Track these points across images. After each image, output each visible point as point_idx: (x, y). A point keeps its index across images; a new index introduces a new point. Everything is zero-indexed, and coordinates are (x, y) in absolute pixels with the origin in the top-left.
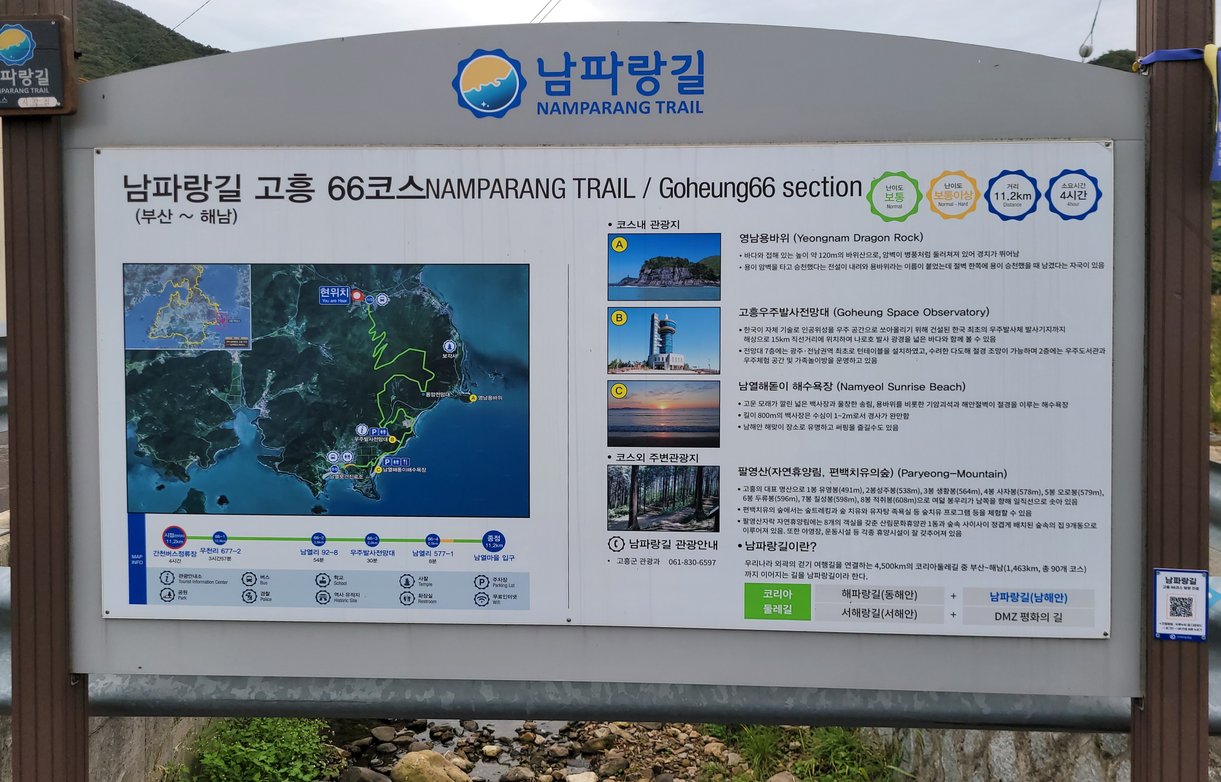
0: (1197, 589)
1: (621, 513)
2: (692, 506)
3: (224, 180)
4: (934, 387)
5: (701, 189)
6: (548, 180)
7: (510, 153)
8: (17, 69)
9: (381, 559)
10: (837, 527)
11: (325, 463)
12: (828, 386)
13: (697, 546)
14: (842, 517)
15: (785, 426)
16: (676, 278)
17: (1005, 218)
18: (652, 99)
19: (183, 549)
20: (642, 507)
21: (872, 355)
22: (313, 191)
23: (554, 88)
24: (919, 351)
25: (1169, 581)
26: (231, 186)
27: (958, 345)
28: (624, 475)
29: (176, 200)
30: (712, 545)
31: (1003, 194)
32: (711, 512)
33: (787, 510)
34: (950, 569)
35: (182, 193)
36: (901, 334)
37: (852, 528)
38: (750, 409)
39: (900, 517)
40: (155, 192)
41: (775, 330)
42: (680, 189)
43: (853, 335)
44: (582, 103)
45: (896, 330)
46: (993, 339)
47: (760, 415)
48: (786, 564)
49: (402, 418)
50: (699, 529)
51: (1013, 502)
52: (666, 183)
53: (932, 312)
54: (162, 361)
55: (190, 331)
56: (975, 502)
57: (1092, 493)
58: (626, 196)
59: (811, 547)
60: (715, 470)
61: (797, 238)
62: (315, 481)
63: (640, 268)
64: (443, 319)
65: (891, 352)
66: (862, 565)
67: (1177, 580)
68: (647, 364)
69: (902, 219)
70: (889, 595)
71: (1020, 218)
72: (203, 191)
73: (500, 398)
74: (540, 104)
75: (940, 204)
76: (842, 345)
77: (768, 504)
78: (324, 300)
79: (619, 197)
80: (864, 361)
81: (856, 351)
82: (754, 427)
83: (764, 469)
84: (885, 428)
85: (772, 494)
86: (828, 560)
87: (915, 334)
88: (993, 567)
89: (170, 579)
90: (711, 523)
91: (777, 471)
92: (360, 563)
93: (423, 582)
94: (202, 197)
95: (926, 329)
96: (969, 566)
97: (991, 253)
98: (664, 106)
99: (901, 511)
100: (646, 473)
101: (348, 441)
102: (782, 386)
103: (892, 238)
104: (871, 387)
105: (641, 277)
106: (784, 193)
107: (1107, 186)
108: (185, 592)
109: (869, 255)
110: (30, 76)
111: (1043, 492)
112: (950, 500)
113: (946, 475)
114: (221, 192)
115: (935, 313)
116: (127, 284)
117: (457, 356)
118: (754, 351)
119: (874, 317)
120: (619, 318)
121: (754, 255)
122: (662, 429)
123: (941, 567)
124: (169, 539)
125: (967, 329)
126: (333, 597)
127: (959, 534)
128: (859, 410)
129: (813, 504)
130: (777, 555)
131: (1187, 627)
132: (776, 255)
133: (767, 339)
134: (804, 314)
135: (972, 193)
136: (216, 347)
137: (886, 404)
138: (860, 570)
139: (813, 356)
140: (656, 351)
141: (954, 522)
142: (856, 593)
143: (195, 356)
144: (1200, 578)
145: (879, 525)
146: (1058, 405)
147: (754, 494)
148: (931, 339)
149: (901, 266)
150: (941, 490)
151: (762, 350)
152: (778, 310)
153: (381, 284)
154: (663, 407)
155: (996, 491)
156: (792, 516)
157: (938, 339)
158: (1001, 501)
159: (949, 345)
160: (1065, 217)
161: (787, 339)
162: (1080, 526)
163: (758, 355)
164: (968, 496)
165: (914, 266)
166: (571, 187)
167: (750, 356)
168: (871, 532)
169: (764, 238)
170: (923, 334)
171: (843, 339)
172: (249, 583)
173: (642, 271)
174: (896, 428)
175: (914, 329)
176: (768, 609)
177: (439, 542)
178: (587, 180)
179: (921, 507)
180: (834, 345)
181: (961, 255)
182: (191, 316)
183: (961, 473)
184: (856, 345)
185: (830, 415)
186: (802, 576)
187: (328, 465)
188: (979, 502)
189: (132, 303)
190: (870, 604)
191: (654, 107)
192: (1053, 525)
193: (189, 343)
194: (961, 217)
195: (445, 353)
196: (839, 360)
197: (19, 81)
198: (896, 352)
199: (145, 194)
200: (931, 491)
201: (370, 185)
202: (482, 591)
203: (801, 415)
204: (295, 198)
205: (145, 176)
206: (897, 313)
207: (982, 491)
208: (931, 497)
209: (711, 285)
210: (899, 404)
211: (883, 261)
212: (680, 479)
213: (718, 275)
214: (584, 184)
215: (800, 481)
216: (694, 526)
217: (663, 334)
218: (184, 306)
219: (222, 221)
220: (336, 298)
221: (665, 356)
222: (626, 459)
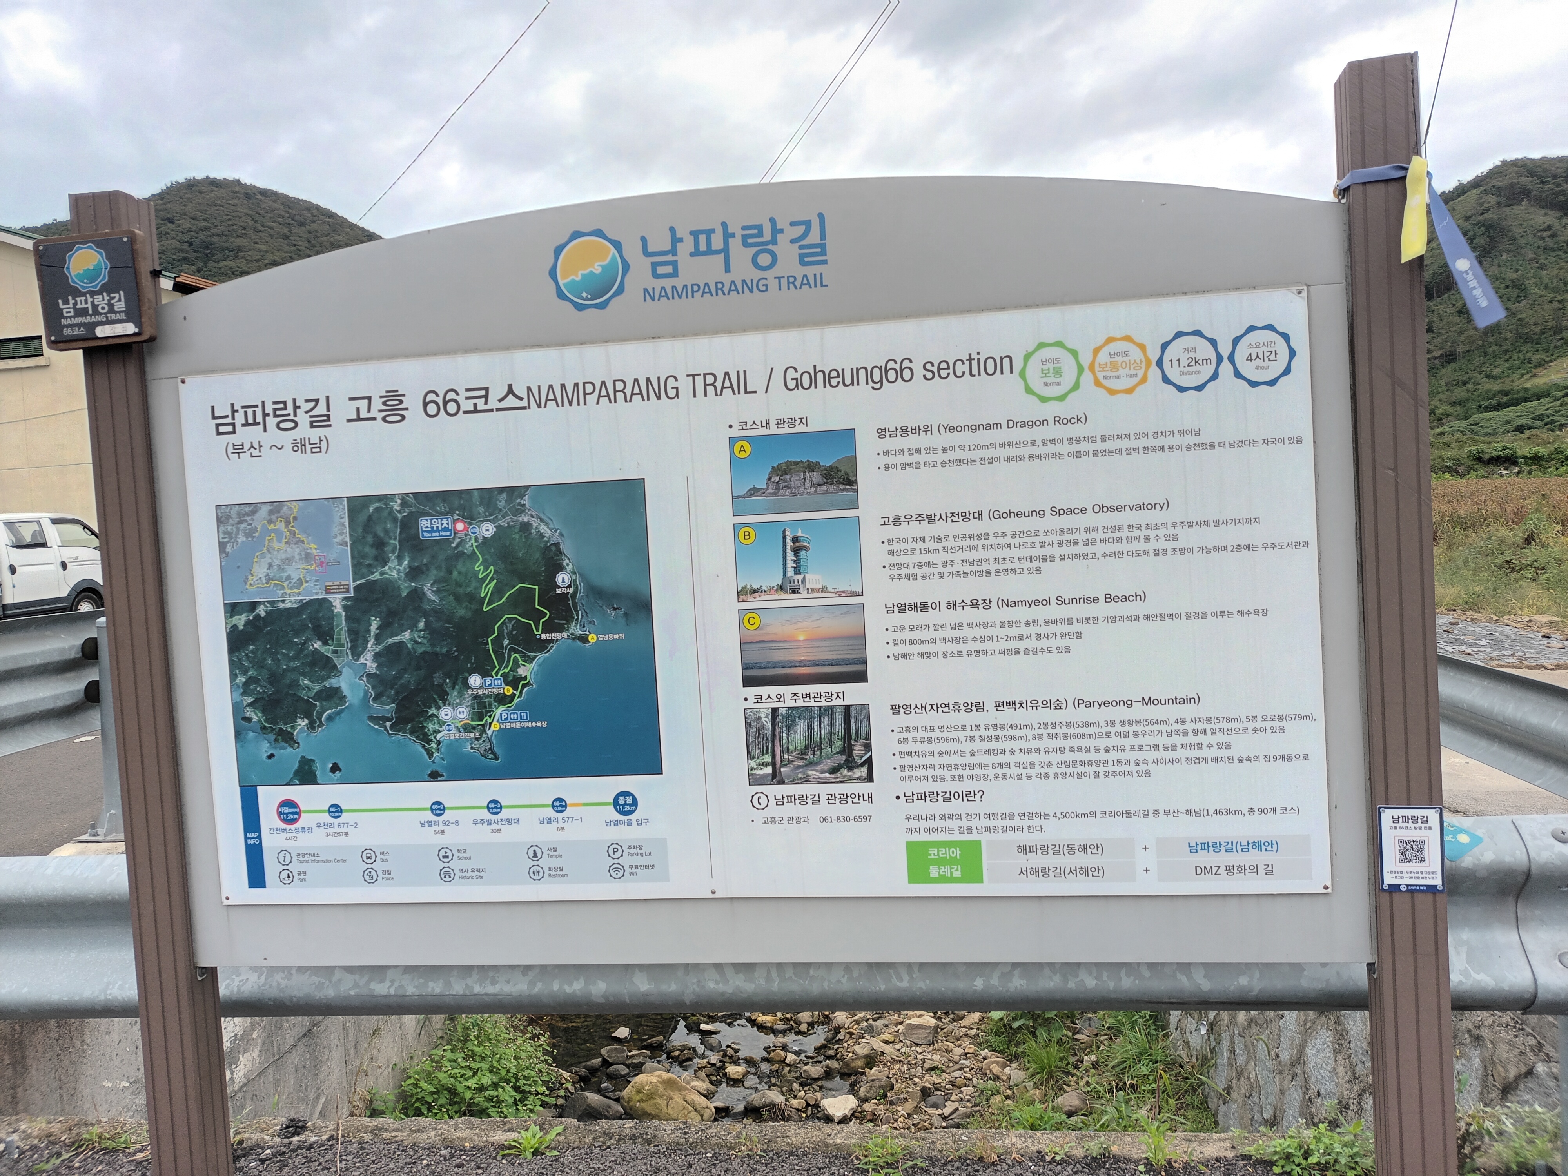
0: (1430, 828)
1: (763, 764)
2: (841, 752)
3: (313, 404)
4: (1109, 598)
5: (830, 378)
6: (659, 378)
7: (615, 349)
8: (93, 294)
9: (505, 828)
10: (1006, 771)
11: (439, 720)
12: (987, 604)
13: (849, 799)
14: (1012, 760)
15: (940, 654)
16: (808, 485)
17: (1181, 389)
18: (770, 274)
19: (298, 825)
20: (786, 756)
21: (1035, 564)
22: (406, 409)
23: (661, 270)
24: (1090, 556)
25: (1396, 820)
26: (321, 409)
27: (1135, 546)
28: (763, 719)
29: (265, 430)
30: (866, 798)
31: (1179, 360)
32: (863, 759)
33: (949, 753)
34: (1139, 816)
35: (271, 421)
36: (1068, 537)
37: (1024, 772)
38: (899, 636)
39: (1078, 756)
40: (244, 422)
41: (923, 539)
42: (806, 378)
43: (1012, 541)
44: (692, 285)
45: (1062, 532)
46: (1175, 538)
47: (911, 642)
48: (951, 817)
49: (516, 665)
50: (851, 779)
51: (1209, 732)
52: (791, 374)
53: (1102, 508)
54: (263, 614)
55: (289, 578)
56: (1165, 734)
57: (1302, 717)
58: (746, 392)
59: (978, 796)
60: (865, 708)
61: (942, 429)
62: (429, 741)
63: (767, 476)
64: (553, 548)
65: (1057, 559)
66: (1038, 815)
67: (1405, 819)
68: (781, 588)
69: (1061, 398)
70: (1071, 849)
71: (1200, 388)
72: (292, 417)
73: (622, 636)
74: (646, 290)
75: (1105, 378)
76: (999, 554)
77: (927, 747)
78: (425, 534)
79: (739, 393)
80: (1026, 572)
81: (1016, 559)
82: (905, 656)
83: (919, 706)
84: (1055, 651)
85: (930, 735)
86: (998, 811)
87: (1085, 536)
88: (1190, 812)
89: (288, 860)
90: (863, 772)
91: (935, 707)
92: (484, 834)
93: (552, 853)
94: (292, 425)
95: (1096, 530)
96: (1162, 812)
97: (1168, 433)
98: (784, 282)
99: (1080, 749)
100: (788, 717)
101: (461, 695)
102: (934, 606)
103: (1051, 422)
104: (1036, 603)
105: (768, 487)
106: (924, 376)
107: (1300, 342)
108: (304, 873)
109: (1025, 444)
110: (106, 301)
111: (1244, 719)
112: (1136, 734)
113: (1129, 704)
114: (311, 417)
115: (1105, 509)
116: (222, 528)
117: (571, 590)
118: (899, 566)
119: (1035, 518)
120: (747, 535)
121: (893, 452)
122: (802, 664)
123: (1129, 814)
124: (284, 813)
125: (1144, 527)
126: (458, 874)
127: (1148, 774)
128: (1023, 630)
129: (977, 745)
130: (940, 807)
131: (1420, 875)
132: (919, 451)
133: (913, 551)
135: (1141, 362)
136: (317, 594)
137: (1055, 622)
138: (1036, 822)
139: (968, 569)
140: (790, 572)
141: (1141, 759)
142: (1033, 849)
143: (295, 606)
144: (1433, 816)
145: (1054, 766)
146: (1256, 612)
147: (910, 736)
148: (1103, 541)
149: (1063, 455)
150: (1124, 721)
151: (908, 565)
152: (925, 516)
153: (484, 512)
154: (801, 638)
155: (1188, 720)
156: (954, 759)
157: (1111, 540)
158: (1195, 732)
159: (1124, 547)
160: (1253, 384)
161: (937, 550)
162: (1289, 758)
163: (904, 571)
164: (1156, 727)
165: (1078, 455)
166: (685, 385)
167: (896, 572)
168: (1047, 775)
169: (905, 431)
170: (1093, 535)
171: (1001, 546)
172: (369, 861)
173: (769, 479)
174: (1068, 650)
175: (1082, 530)
176: (934, 872)
177: (566, 806)
178: (702, 376)
179: (1103, 743)
180: (991, 554)
181: (1132, 437)
182: (289, 561)
183: (1147, 700)
184: (1016, 553)
185: (991, 638)
186: (970, 830)
187: (441, 723)
188: (1169, 734)
189: (227, 550)
190: (1050, 861)
191: (773, 284)
192: (1257, 758)
193: (289, 591)
194: (1130, 391)
195: (559, 587)
196: (997, 572)
197: (95, 307)
198: (1062, 558)
199: (233, 425)
200: (1113, 723)
201: (467, 398)
202: (616, 861)
203: (957, 640)
204: (388, 419)
205: (232, 405)
206: (1062, 512)
207: (1172, 721)
208: (1113, 730)
209: (847, 490)
210: (1070, 621)
211: (1042, 450)
212: (826, 721)
213: (854, 479)
214: (699, 380)
215: (961, 718)
216: (845, 776)
217: (796, 551)
218: (281, 550)
219: (314, 450)
220: (438, 530)
221: (800, 577)
222: (763, 700)
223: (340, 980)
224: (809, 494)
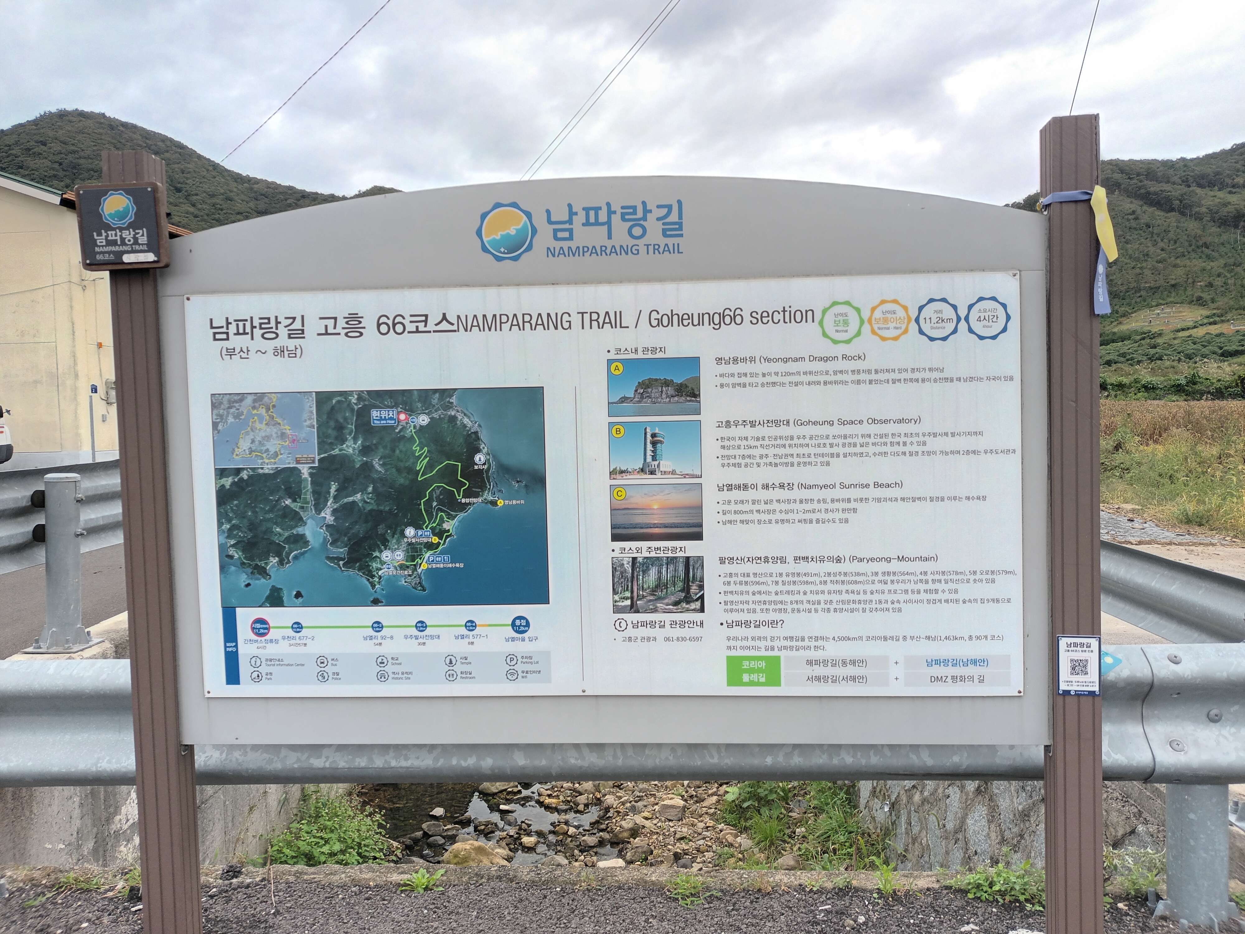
0: (1092, 651)
1: (624, 598)
2: (682, 591)
3: (291, 320)
4: (877, 485)
5: (682, 319)
6: (557, 314)
7: (525, 291)
8: (121, 229)
9: (429, 642)
10: (800, 606)
11: (381, 561)
12: (790, 486)
13: (687, 625)
14: (805, 598)
15: (756, 521)
16: (664, 396)
17: (932, 339)
18: (641, 242)
19: (268, 638)
20: (641, 593)
21: (826, 459)
22: (364, 328)
23: (560, 235)
24: (864, 455)
25: (1069, 645)
26: (297, 325)
27: (896, 448)
28: (626, 566)
29: (252, 339)
30: (699, 624)
31: (930, 318)
32: (698, 596)
33: (760, 593)
34: (893, 640)
35: (258, 332)
36: (849, 440)
37: (813, 607)
38: (727, 507)
39: (852, 597)
40: (236, 332)
41: (746, 439)
42: (665, 319)
43: (810, 442)
44: (583, 247)
45: (845, 437)
46: (924, 444)
47: (735, 512)
48: (759, 638)
49: (442, 521)
50: (688, 610)
51: (943, 582)
52: (654, 315)
53: (874, 421)
54: (245, 477)
55: (267, 451)
56: (912, 582)
57: (1007, 572)
58: (621, 327)
59: (779, 624)
60: (700, 559)
61: (762, 360)
62: (373, 576)
63: (634, 389)
64: (473, 436)
65: (841, 456)
66: (822, 638)
67: (1076, 645)
68: (642, 470)
69: (848, 342)
70: (844, 663)
71: (944, 339)
72: (274, 330)
73: (523, 502)
74: (548, 248)
75: (879, 328)
76: (801, 451)
77: (744, 588)
78: (375, 422)
79: (616, 327)
80: (819, 464)
81: (812, 455)
82: (730, 522)
83: (739, 558)
84: (838, 521)
85: (747, 579)
86: (794, 635)
87: (861, 440)
88: (928, 638)
89: (258, 663)
90: (698, 605)
91: (751, 559)
92: (412, 646)
93: (464, 661)
94: (274, 335)
95: (869, 436)
96: (909, 637)
97: (921, 370)
98: (651, 248)
99: (853, 592)
100: (643, 564)
101: (398, 542)
102: (753, 487)
103: (840, 358)
104: (826, 486)
105: (635, 396)
106: (751, 321)
107: (1014, 310)
108: (271, 673)
109: (821, 373)
110: (132, 236)
111: (967, 573)
112: (892, 582)
113: (889, 560)
114: (289, 330)
116: (215, 411)
117: (486, 467)
118: (728, 457)
119: (826, 426)
120: (618, 431)
121: (727, 375)
122: (656, 526)
123: (885, 639)
124: (257, 628)
125: (903, 435)
126: (391, 675)
127: (900, 610)
128: (815, 506)
129: (780, 587)
130: (752, 632)
131: (1084, 684)
132: (745, 375)
133: (739, 447)
134: (769, 425)
135: (904, 318)
137: (838, 500)
138: (820, 643)
139: (778, 461)
140: (649, 459)
141: (895, 600)
142: (817, 662)
143: (272, 472)
144: (1094, 642)
145: (834, 604)
146: (978, 498)
147: (732, 580)
148: (874, 444)
149: (848, 382)
150: (885, 572)
151: (735, 457)
152: (748, 422)
153: (422, 407)
154: (656, 507)
155: (929, 573)
156: (763, 597)
157: (879, 444)
158: (934, 581)
159: (888, 449)
160: (981, 338)
161: (756, 447)
162: (998, 601)
163: (732, 461)
164: (906, 577)
165: (859, 382)
166: (576, 320)
167: (726, 462)
168: (829, 610)
169: (735, 360)
170: (867, 440)
171: (801, 445)
172: (322, 665)
173: (636, 391)
174: (847, 521)
175: (860, 436)
176: (746, 678)
177: (475, 626)
178: (589, 313)
179: (869, 587)
180: (795, 451)
181: (897, 371)
182: (268, 438)
183: (901, 558)
184: (812, 450)
185: (792, 511)
186: (773, 649)
187: (383, 563)
188: (916, 583)
190: (829, 671)
191: (643, 249)
192: (975, 601)
193: (267, 461)
194: (896, 339)
195: (477, 464)
196: (799, 464)
197: (123, 240)
198: (845, 456)
199: (227, 333)
200: (877, 574)
201: (411, 322)
202: (512, 667)
203: (769, 512)
204: (350, 334)
205: (227, 319)
206: (846, 423)
207: (918, 573)
208: (876, 579)
209: (693, 401)
210: (849, 500)
211: (833, 378)
212: (671, 567)
213: (698, 393)
214: (587, 317)
215: (770, 567)
216: (684, 608)
217: (654, 444)
218: (262, 429)
219: (291, 355)
220: (385, 419)
221: (656, 463)
222: (626, 551)
223: (286, 757)
224: (665, 403)
